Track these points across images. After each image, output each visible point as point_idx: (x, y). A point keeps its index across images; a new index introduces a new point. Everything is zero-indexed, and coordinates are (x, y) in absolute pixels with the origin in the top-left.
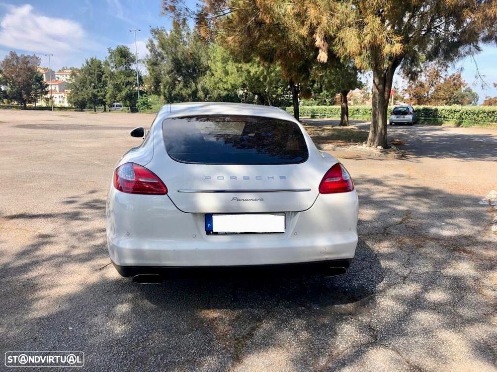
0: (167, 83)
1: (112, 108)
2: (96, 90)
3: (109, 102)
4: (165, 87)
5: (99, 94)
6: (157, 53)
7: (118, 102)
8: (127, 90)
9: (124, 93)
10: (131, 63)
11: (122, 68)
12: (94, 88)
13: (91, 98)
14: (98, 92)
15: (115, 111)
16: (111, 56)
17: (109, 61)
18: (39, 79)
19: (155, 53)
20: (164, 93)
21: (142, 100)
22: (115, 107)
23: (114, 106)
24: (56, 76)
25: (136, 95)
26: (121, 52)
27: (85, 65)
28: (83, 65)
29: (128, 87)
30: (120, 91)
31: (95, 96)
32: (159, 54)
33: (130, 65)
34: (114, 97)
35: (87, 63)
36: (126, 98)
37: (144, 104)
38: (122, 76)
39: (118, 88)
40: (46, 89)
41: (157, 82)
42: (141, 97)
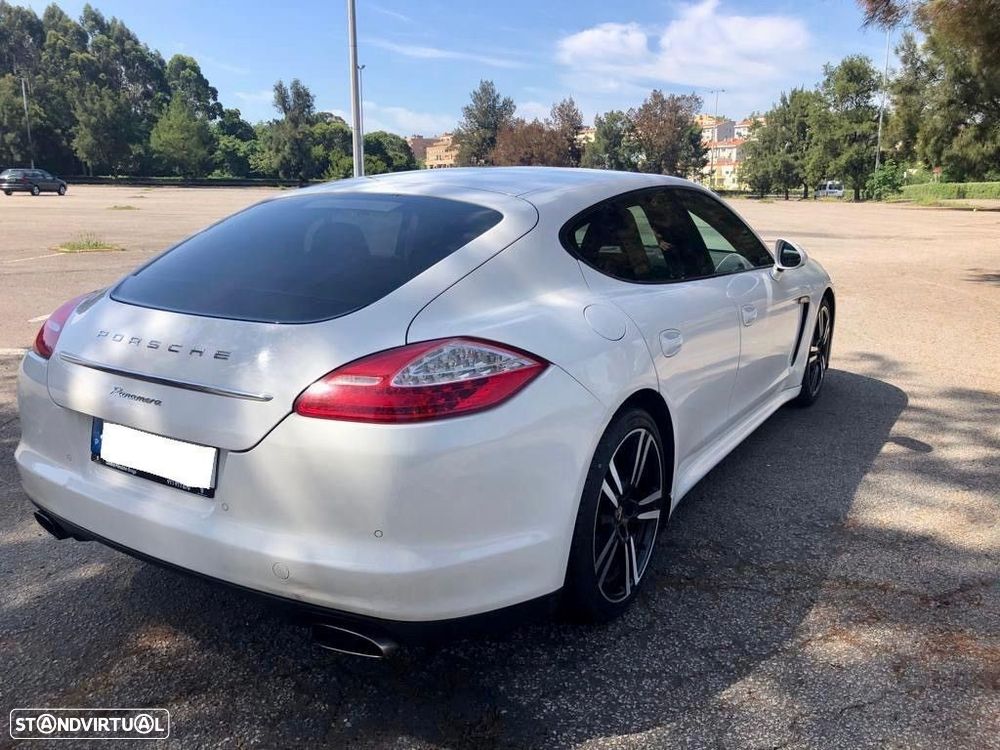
0: (935, 130)
1: (821, 193)
2: (792, 155)
3: (810, 179)
4: (926, 142)
5: (797, 163)
6: (919, 64)
7: (832, 178)
8: (851, 151)
9: (843, 160)
10: (871, 93)
11: (849, 106)
12: (789, 151)
13: (780, 171)
14: (796, 158)
15: (825, 199)
16: (829, 80)
17: (822, 93)
18: (695, 139)
19: (913, 64)
20: (925, 155)
21: (881, 173)
22: (828, 189)
23: (825, 187)
24: (736, 130)
25: (871, 162)
26: (851, 70)
27: (779, 104)
28: (774, 105)
29: (856, 146)
30: (837, 155)
31: (788, 167)
32: (925, 66)
33: (869, 97)
34: (821, 168)
35: (784, 100)
36: (846, 171)
37: (885, 181)
38: (846, 123)
39: (833, 149)
40: (704, 157)
41: (911, 130)
42: (880, 166)
